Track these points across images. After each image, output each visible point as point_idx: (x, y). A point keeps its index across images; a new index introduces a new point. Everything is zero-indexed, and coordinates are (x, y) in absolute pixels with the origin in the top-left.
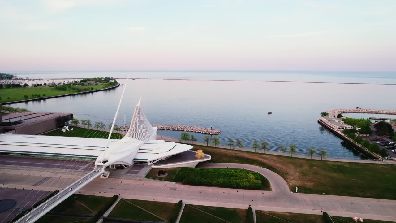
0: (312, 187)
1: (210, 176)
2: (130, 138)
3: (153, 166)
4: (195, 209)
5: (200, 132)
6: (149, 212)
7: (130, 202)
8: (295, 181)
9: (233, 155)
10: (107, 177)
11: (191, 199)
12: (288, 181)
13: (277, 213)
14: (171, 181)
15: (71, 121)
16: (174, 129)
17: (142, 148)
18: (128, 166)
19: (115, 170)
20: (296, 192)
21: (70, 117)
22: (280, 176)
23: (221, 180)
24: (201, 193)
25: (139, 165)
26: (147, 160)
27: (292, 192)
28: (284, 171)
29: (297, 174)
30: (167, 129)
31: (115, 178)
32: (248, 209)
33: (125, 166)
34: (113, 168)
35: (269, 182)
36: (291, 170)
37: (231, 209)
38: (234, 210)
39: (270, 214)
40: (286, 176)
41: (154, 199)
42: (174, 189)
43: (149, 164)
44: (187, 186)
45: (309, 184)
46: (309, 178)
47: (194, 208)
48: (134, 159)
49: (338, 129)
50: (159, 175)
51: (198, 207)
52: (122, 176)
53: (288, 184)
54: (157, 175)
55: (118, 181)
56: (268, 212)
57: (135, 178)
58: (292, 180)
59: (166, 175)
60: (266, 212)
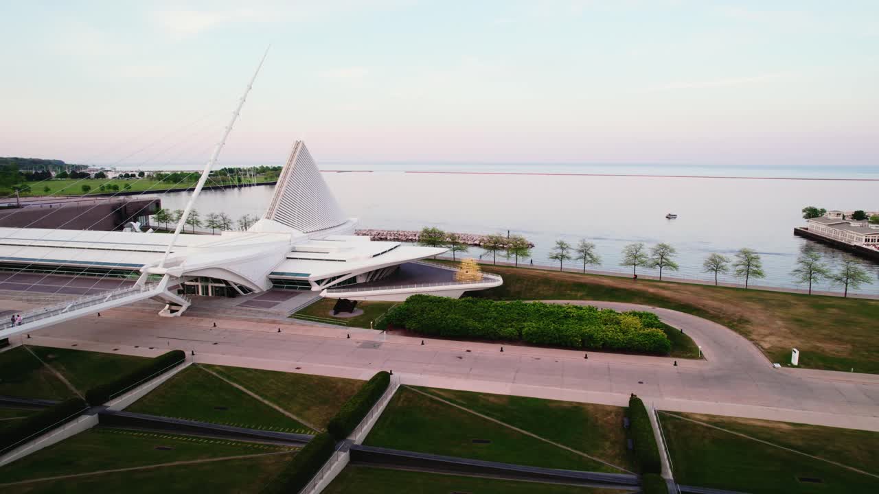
0: (844, 355)
1: (495, 314)
2: (271, 221)
3: (325, 294)
4: (431, 400)
5: (477, 242)
6: (266, 402)
7: (214, 373)
8: (779, 339)
9: (567, 281)
10: (179, 314)
11: (424, 371)
12: (754, 337)
13: (740, 421)
14: (369, 328)
15: (155, 216)
16: (410, 238)
17: (299, 246)
18: (250, 290)
19: (208, 298)
20: (793, 366)
21: (153, 208)
22: (723, 324)
23: (530, 326)
24: (461, 358)
25: (285, 290)
26: (308, 275)
27: (777, 365)
28: (733, 314)
29: (780, 323)
30: (392, 238)
31: (202, 316)
32: (626, 404)
33: (241, 287)
34: (207, 294)
35: (689, 338)
36: (756, 313)
37: (566, 405)
38: (576, 407)
39: (716, 424)
40: (740, 325)
41: (298, 368)
42: (375, 345)
43: (315, 288)
44: (417, 341)
45: (829, 348)
46: (824, 332)
47: (429, 395)
48: (272, 273)
49: (864, 240)
50: (336, 313)
51: (442, 393)
52: (224, 312)
53: (756, 344)
54: (331, 313)
55: (206, 323)
56: (705, 418)
57: (261, 316)
58: (766, 336)
59: (358, 313)
60: (698, 417)
